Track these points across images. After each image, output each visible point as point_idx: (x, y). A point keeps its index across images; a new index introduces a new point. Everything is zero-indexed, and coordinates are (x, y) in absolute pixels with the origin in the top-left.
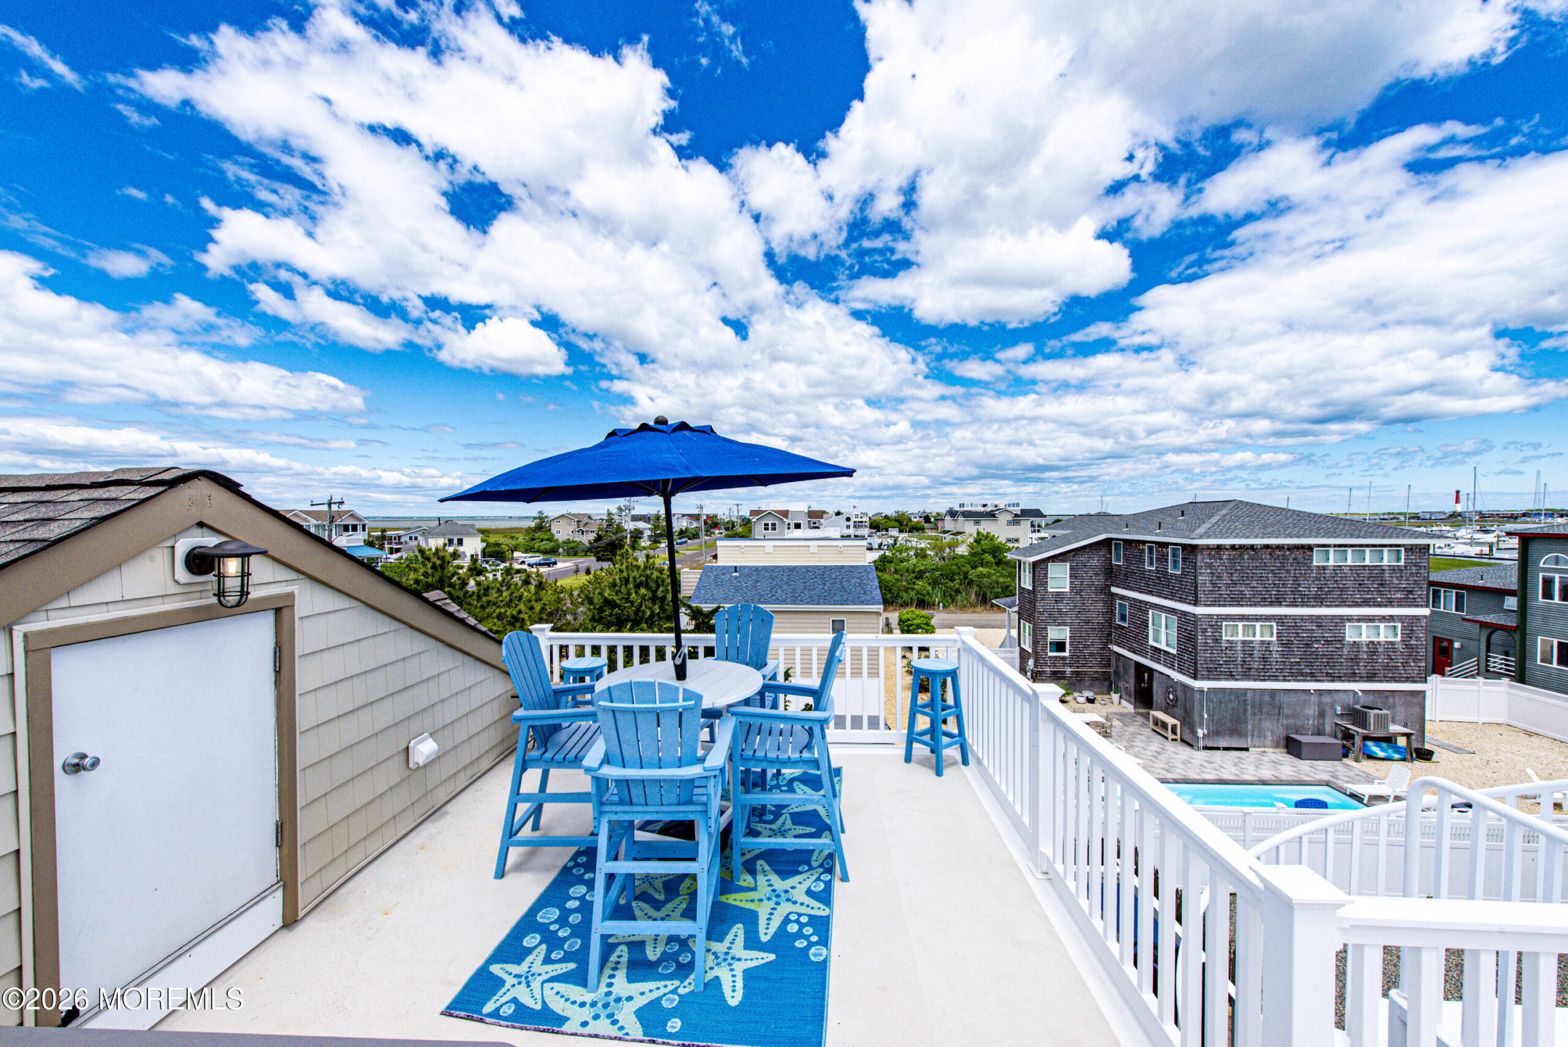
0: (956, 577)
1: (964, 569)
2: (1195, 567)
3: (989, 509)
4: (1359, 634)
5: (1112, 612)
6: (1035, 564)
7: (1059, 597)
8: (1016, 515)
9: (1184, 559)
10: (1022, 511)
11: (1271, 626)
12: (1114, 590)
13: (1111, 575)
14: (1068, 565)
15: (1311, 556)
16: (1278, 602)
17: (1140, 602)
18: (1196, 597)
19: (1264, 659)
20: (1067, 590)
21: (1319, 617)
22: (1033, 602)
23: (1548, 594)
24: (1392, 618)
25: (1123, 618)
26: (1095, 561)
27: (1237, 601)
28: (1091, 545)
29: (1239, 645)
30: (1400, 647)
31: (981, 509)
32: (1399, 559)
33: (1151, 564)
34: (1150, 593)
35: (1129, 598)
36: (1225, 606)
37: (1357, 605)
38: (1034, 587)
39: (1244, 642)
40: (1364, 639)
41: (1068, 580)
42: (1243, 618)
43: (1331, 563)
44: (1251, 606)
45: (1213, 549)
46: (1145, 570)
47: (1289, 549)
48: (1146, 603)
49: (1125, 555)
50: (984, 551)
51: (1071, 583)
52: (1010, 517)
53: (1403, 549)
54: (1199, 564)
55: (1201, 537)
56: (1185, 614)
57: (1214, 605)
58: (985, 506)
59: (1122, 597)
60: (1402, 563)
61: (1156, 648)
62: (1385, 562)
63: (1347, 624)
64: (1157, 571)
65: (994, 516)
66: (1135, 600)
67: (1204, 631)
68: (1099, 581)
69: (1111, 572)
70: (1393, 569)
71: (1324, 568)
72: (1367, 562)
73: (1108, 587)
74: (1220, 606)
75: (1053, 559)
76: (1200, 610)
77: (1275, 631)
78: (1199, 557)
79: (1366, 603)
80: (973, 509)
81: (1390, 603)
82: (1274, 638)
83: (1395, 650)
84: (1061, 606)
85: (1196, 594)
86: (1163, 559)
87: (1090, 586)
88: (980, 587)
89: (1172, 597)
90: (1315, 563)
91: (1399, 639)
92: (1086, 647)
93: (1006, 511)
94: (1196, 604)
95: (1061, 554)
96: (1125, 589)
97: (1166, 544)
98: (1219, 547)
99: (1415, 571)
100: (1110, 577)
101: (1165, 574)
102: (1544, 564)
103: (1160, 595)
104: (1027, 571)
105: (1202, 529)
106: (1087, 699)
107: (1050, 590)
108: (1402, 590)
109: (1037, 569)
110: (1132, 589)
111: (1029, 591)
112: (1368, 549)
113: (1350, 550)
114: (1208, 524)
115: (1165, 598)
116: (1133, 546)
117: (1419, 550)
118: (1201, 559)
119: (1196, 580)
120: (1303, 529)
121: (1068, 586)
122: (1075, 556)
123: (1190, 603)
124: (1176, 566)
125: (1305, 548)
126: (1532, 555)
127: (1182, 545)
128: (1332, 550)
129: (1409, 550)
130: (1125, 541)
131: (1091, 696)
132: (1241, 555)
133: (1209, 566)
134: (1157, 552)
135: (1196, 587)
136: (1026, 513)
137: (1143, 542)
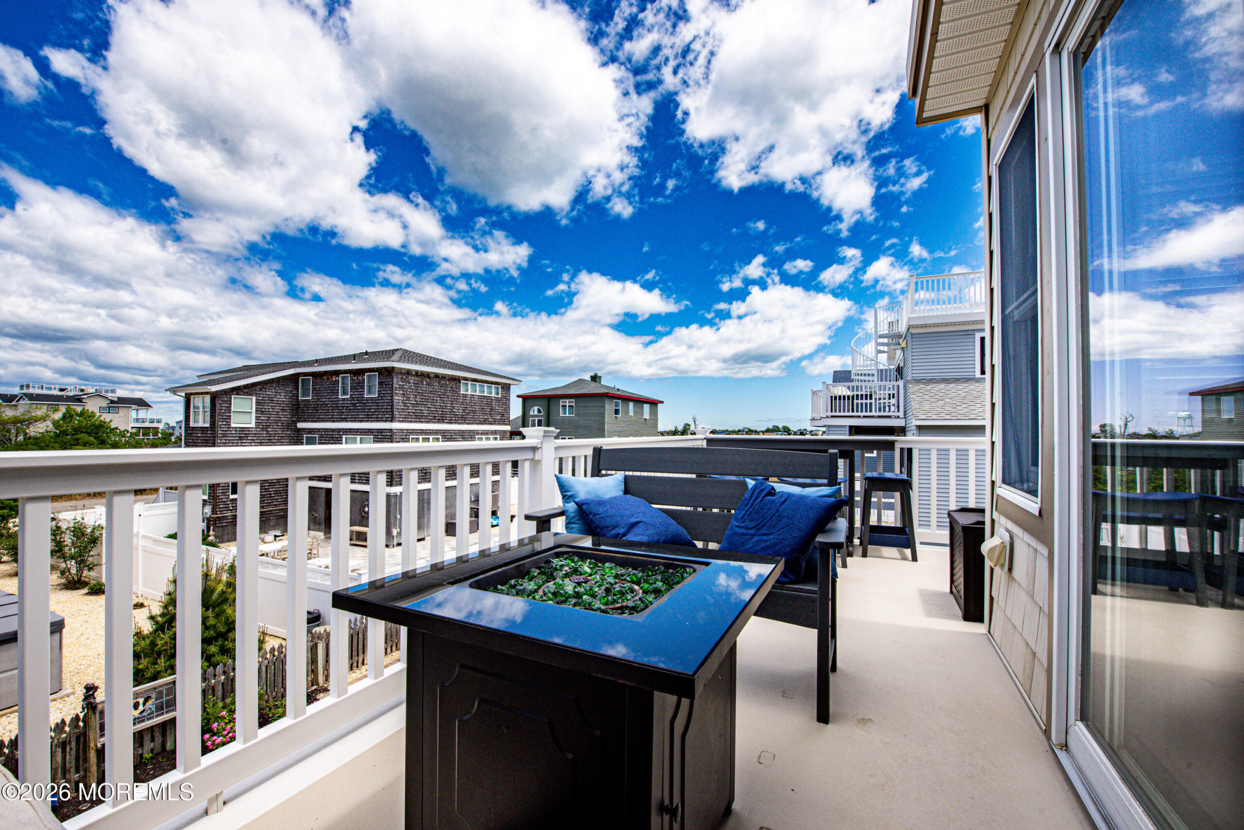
2: (391, 388)
3: (71, 393)
7: (243, 433)
8: (112, 402)
9: (380, 383)
10: (119, 398)
11: (438, 439)
12: (300, 425)
13: (298, 411)
14: (254, 398)
15: (460, 386)
16: (441, 420)
17: (333, 430)
18: (393, 414)
20: (253, 425)
21: (463, 431)
22: (210, 441)
24: (495, 432)
26: (282, 397)
27: (419, 418)
28: (278, 380)
31: (57, 392)
32: (498, 394)
33: (344, 393)
34: (344, 420)
35: (319, 430)
36: (411, 422)
37: (481, 423)
38: (213, 423)
41: (254, 415)
42: (422, 432)
43: (469, 392)
44: (427, 422)
45: (404, 374)
46: (338, 400)
47: (448, 379)
48: (339, 430)
49: (314, 389)
51: (257, 418)
52: (104, 403)
53: (499, 386)
54: (395, 386)
55: (398, 361)
56: (380, 430)
57: (405, 421)
58: (62, 390)
59: (310, 430)
60: (500, 396)
62: (493, 395)
63: (475, 437)
64: (352, 398)
65: (80, 400)
66: (326, 430)
68: (285, 417)
69: (298, 408)
70: (497, 400)
71: (466, 395)
72: (485, 394)
73: (295, 423)
74: (408, 422)
75: (237, 390)
76: (395, 425)
78: (395, 380)
79: (485, 422)
80: (46, 392)
81: (495, 422)
84: (246, 442)
85: (392, 411)
86: (358, 386)
87: (276, 422)
89: (369, 419)
90: (461, 392)
93: (98, 395)
94: (391, 421)
95: (246, 386)
96: (316, 421)
97: (362, 372)
98: (408, 372)
99: (505, 401)
100: (297, 414)
101: (361, 399)
102: (531, 413)
103: (354, 420)
104: (202, 403)
105: (393, 358)
106: (276, 536)
107: (233, 425)
108: (500, 414)
109: (218, 402)
110: (323, 421)
111: (203, 429)
112: (486, 385)
113: (478, 384)
114: (395, 357)
115: (361, 421)
116: (325, 378)
117: (506, 388)
118: (397, 382)
119: (392, 399)
120: (453, 369)
121: (254, 421)
122: (261, 390)
123: (386, 421)
124: (373, 390)
125: (457, 380)
126: (527, 409)
127: (380, 371)
128: (469, 383)
129: (503, 388)
130: (314, 375)
131: (278, 533)
132: (422, 381)
133: (402, 388)
134: (352, 380)
135: (392, 406)
136: (123, 401)
137: (337, 373)
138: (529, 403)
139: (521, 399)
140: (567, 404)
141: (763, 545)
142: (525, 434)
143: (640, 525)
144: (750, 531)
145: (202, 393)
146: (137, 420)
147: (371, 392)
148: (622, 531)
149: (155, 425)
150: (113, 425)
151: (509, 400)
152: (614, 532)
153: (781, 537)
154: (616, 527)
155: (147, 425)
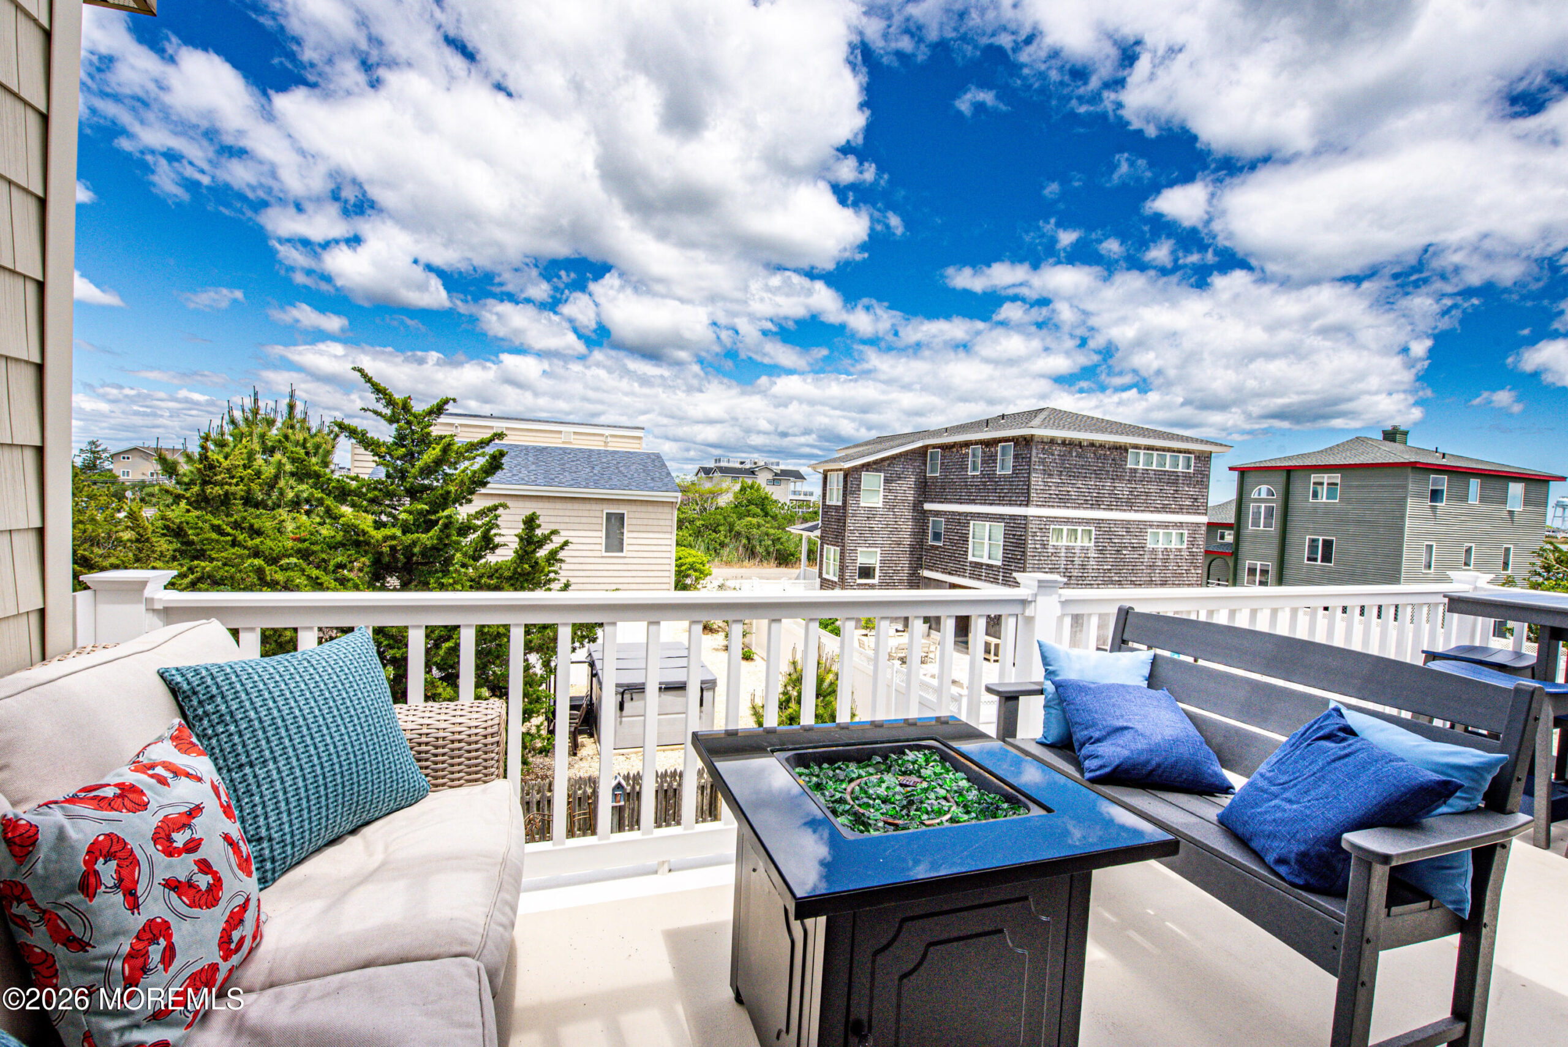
0: (721, 528)
1: (730, 520)
2: (1029, 463)
3: (748, 466)
4: (1158, 542)
5: (924, 532)
6: (847, 474)
7: (871, 514)
8: (776, 474)
9: (1016, 457)
10: (782, 471)
11: (1090, 531)
12: (928, 506)
13: (925, 490)
14: (882, 475)
15: (1126, 457)
16: (1096, 505)
17: (960, 514)
18: (1029, 497)
19: (1083, 567)
20: (880, 505)
21: (1128, 522)
22: (842, 520)
23: (1256, 523)
24: (1181, 525)
25: (937, 536)
26: (910, 473)
27: (1064, 502)
28: (905, 453)
29: (1063, 550)
30: (1185, 553)
31: (738, 466)
32: (1188, 467)
33: (974, 469)
34: (973, 502)
35: (946, 513)
36: (1053, 506)
37: (1157, 510)
38: (845, 501)
39: (1067, 548)
40: (1160, 546)
41: (882, 493)
42: (1068, 521)
43: (1141, 466)
44: (1074, 508)
45: (1046, 443)
46: (967, 477)
47: (1109, 449)
48: (967, 514)
49: (942, 464)
50: (750, 502)
51: (885, 497)
52: (770, 476)
53: (1192, 456)
54: (1033, 459)
55: (1039, 427)
56: (1013, 517)
57: (1044, 506)
58: (742, 463)
59: (937, 513)
60: (1191, 471)
61: (977, 563)
62: (1180, 469)
63: (1149, 530)
64: (983, 475)
65: (753, 473)
66: (953, 513)
67: (1034, 534)
68: (913, 496)
69: (926, 486)
70: (1187, 476)
71: (1136, 470)
72: (1167, 468)
73: (921, 503)
74: (1049, 507)
75: (867, 467)
76: (1031, 511)
77: (1093, 537)
78: (1034, 452)
79: (1165, 509)
80: (731, 465)
81: (1180, 510)
82: (1092, 544)
83: (1181, 557)
84: (873, 523)
85: (1029, 493)
86: (990, 460)
87: (904, 502)
88: (748, 539)
89: (1001, 501)
90: (1128, 466)
91: (1185, 546)
92: (896, 572)
93: (766, 468)
94: (1027, 505)
95: (875, 462)
96: (942, 502)
97: (995, 442)
98: (1052, 441)
99: (1201, 479)
100: (924, 492)
101: (991, 476)
102: (1254, 495)
103: (984, 503)
104: (836, 483)
105: (1033, 423)
106: (897, 631)
107: (862, 504)
108: (1191, 497)
109: (850, 479)
110: (950, 502)
111: (837, 508)
112: (1168, 454)
113: (1155, 453)
114: (1037, 421)
115: (991, 504)
116: (954, 450)
117: (1204, 459)
118: (1035, 454)
119: (1029, 477)
120: (1117, 433)
121: (881, 500)
122: (889, 465)
123: (1020, 505)
124: (1006, 464)
125: (1122, 449)
126: (1246, 487)
127: (1016, 440)
128: (1142, 452)
129: (1197, 458)
130: (945, 447)
131: (900, 628)
132: (1070, 452)
133: (1042, 462)
134: (984, 452)
135: (1029, 486)
136: (786, 474)
137: (967, 444)
138: (1250, 479)
139: (1236, 474)
140: (1325, 481)
141: (1279, 815)
142: (1018, 580)
143: (1126, 732)
144: (1274, 789)
145: (837, 470)
146: (794, 493)
147: (1005, 467)
148: (1097, 735)
149: (808, 498)
150: (774, 497)
151: (1208, 476)
152: (1086, 733)
153: (1308, 812)
154: (1092, 726)
155: (802, 497)
